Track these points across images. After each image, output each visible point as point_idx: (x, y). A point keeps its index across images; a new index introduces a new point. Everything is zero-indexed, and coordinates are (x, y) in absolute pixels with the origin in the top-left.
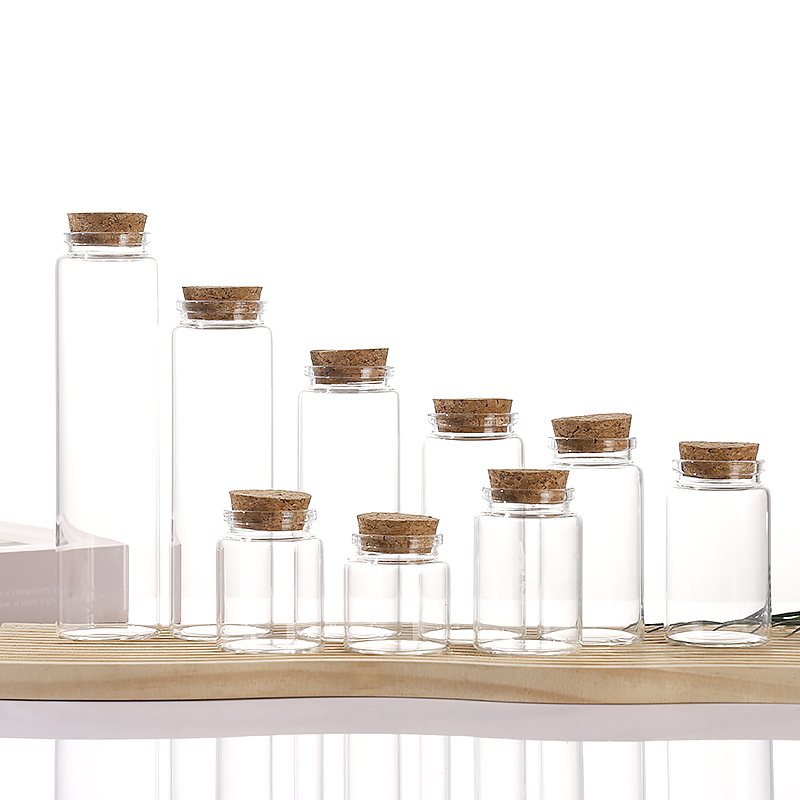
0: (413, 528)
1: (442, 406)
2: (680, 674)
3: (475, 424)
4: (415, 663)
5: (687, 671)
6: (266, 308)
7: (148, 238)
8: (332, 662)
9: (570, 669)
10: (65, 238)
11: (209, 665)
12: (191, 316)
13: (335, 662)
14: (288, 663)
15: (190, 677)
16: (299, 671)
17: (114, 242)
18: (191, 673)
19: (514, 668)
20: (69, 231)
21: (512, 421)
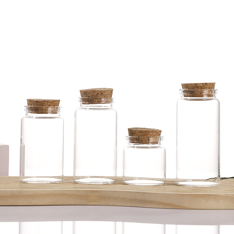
0: (151, 133)
2: (226, 197)
4: (114, 191)
5: (230, 196)
8: (79, 190)
9: (180, 194)
11: (26, 191)
15: (17, 196)
16: (65, 194)
18: (19, 194)
19: (156, 193)
21: (215, 92)
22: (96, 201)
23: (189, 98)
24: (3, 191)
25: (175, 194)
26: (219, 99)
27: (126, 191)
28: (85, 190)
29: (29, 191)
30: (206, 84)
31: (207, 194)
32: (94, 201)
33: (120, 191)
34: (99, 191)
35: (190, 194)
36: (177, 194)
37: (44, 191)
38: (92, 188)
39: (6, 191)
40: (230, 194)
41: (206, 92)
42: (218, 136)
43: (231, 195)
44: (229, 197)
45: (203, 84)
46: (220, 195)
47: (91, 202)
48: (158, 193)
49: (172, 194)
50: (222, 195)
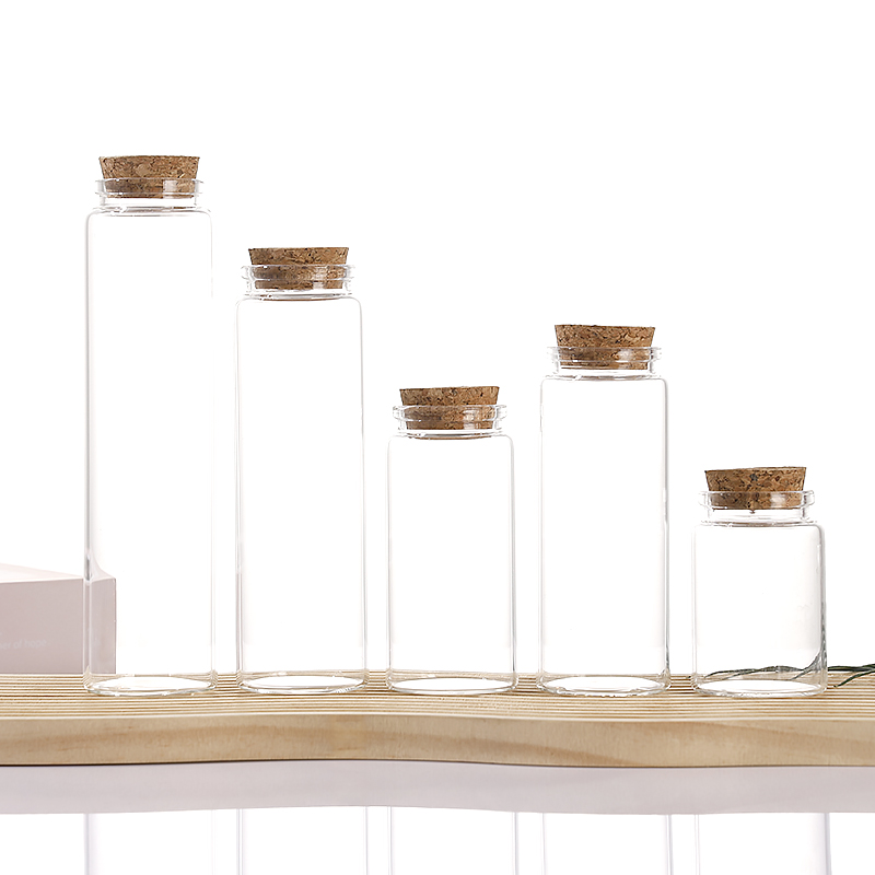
2: (743, 728)
5: (753, 726)
6: (353, 273)
9: (604, 723)
10: (96, 186)
11: (148, 720)
12: (259, 285)
13: (308, 716)
14: (250, 717)
15: (122, 734)
16: (264, 727)
18: (125, 730)
19: (532, 722)
20: (102, 178)
21: (500, 415)
22: (356, 748)
25: (590, 722)
27: (446, 717)
28: (323, 716)
30: (453, 389)
31: (685, 723)
32: (349, 748)
34: (363, 716)
35: (635, 723)
36: (595, 723)
39: (89, 720)
40: (753, 721)
43: (757, 722)
44: (753, 729)
45: (444, 390)
46: (725, 724)
47: (341, 749)
48: (540, 721)
49: (581, 722)
50: (731, 724)
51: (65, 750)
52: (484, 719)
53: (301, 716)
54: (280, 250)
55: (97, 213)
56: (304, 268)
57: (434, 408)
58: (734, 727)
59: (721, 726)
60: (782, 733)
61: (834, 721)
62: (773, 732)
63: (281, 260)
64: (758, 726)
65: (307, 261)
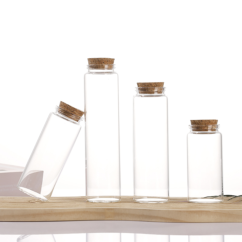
1: (193, 122)
2: (215, 212)
3: (206, 128)
4: (126, 209)
5: (218, 212)
7: (115, 66)
8: (98, 208)
9: (178, 211)
10: (87, 67)
11: (56, 209)
12: (140, 93)
15: (49, 213)
16: (87, 211)
17: (103, 68)
18: (50, 212)
19: (159, 210)
21: (218, 127)
22: (111, 217)
23: (197, 132)
24: (38, 209)
25: (174, 210)
26: (221, 133)
27: (135, 209)
28: (103, 208)
29: (58, 209)
31: (200, 211)
32: (110, 217)
33: (130, 209)
34: (113, 208)
35: (186, 211)
36: (175, 211)
37: (70, 209)
38: (108, 206)
39: (41, 209)
41: (210, 127)
42: (221, 160)
46: (210, 211)
47: (107, 217)
48: (161, 210)
49: (172, 210)
50: (212, 211)
51: (34, 217)
52: (146, 210)
53: (97, 208)
54: (148, 83)
55: (88, 73)
56: (154, 88)
57: (199, 125)
58: (213, 212)
59: (209, 212)
60: (226, 214)
61: (240, 210)
62: (224, 213)
63: (148, 86)
64: (219, 212)
65: (155, 86)
